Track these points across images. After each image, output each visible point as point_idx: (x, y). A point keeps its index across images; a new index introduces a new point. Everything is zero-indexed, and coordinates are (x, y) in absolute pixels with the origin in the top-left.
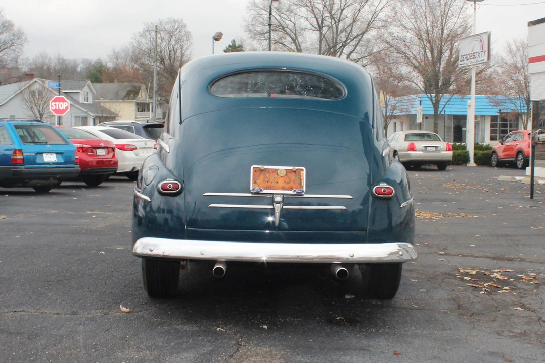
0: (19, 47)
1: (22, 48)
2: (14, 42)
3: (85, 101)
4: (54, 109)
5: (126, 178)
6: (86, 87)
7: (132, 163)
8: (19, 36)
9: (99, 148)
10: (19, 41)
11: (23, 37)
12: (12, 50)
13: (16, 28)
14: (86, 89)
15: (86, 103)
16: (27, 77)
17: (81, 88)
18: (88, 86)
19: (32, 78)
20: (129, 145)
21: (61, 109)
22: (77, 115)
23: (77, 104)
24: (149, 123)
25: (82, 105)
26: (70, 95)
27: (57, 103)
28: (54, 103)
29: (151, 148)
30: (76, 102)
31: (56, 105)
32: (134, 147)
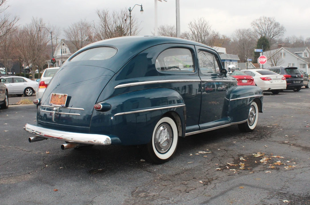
0: (282, 33)
1: (283, 34)
2: (280, 31)
3: (305, 56)
4: (260, 61)
5: (271, 93)
6: (306, 50)
7: (268, 86)
8: (282, 29)
9: (243, 79)
10: (282, 31)
11: (284, 29)
12: (279, 35)
13: (280, 25)
14: (306, 51)
15: (306, 57)
16: (279, 47)
17: (303, 51)
18: (307, 49)
19: (281, 47)
20: (268, 78)
21: (263, 61)
22: (301, 63)
23: (301, 58)
24: (289, 67)
25: (303, 58)
26: (298, 54)
27: (261, 59)
28: (260, 59)
29: (280, 79)
30: (301, 57)
31: (261, 60)
32: (270, 79)
